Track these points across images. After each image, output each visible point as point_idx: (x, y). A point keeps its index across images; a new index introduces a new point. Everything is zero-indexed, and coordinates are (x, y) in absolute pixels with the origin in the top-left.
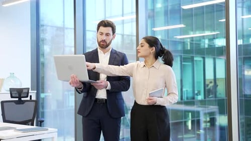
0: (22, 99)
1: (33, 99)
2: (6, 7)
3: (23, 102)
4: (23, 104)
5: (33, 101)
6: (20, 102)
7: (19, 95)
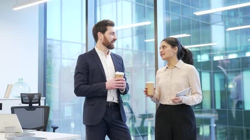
0: (33, 105)
1: (41, 105)
2: (16, 11)
3: (35, 108)
4: (34, 110)
5: (42, 107)
6: (31, 108)
7: (29, 101)
